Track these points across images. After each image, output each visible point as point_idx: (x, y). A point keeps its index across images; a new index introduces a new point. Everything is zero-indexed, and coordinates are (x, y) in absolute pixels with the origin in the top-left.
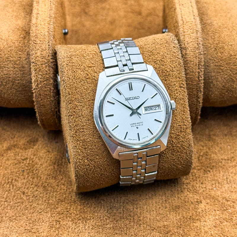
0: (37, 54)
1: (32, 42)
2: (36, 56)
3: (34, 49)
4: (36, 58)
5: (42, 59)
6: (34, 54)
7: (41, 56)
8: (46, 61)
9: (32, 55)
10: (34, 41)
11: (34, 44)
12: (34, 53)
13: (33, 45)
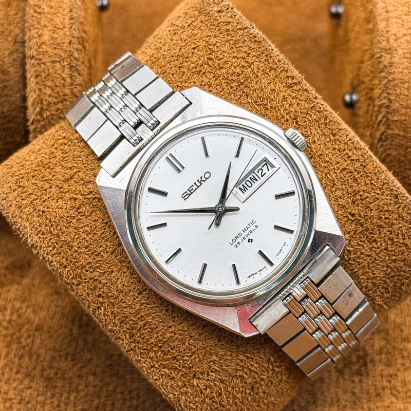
0: (41, 38)
1: (30, 10)
2: (41, 42)
3: (36, 26)
4: (39, 48)
5: (53, 50)
6: (35, 38)
7: (51, 42)
8: (63, 54)
9: (30, 40)
10: (36, 8)
11: (36, 15)
12: (36, 35)
13: (33, 16)
